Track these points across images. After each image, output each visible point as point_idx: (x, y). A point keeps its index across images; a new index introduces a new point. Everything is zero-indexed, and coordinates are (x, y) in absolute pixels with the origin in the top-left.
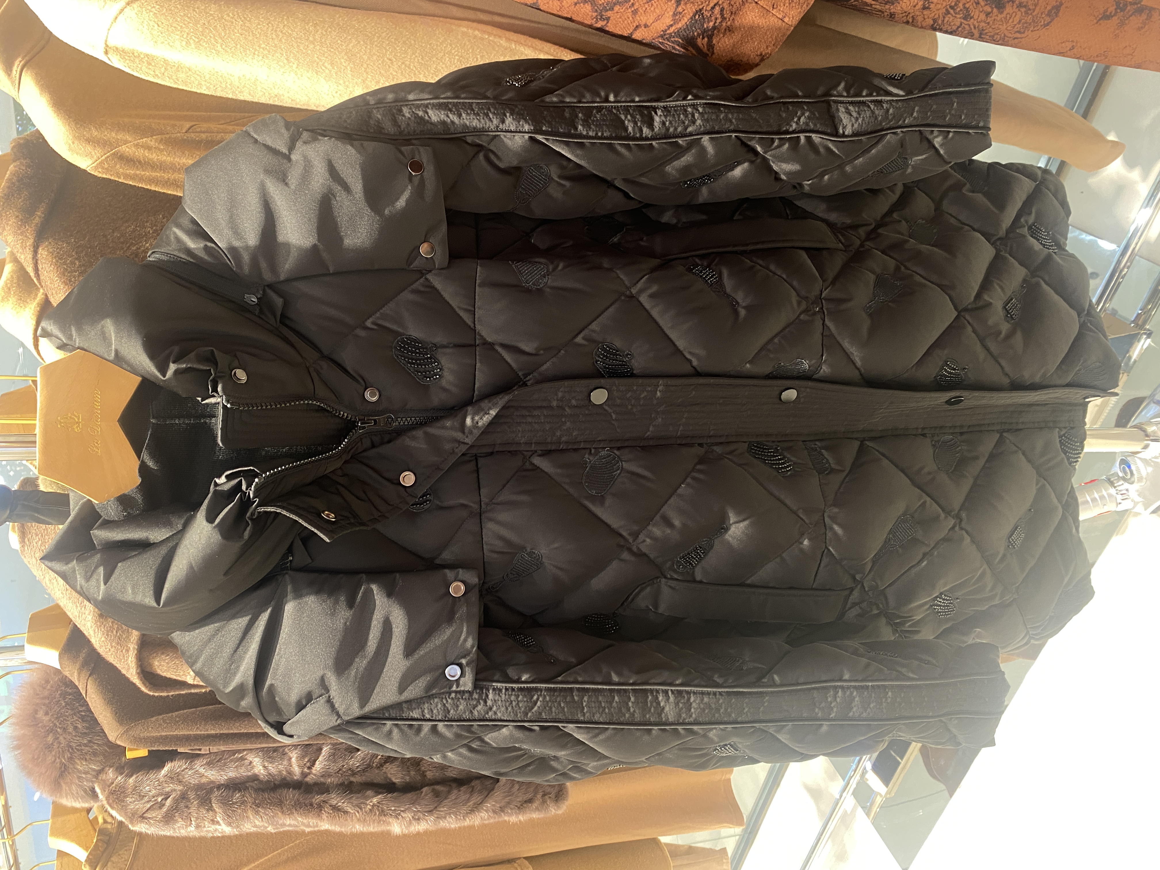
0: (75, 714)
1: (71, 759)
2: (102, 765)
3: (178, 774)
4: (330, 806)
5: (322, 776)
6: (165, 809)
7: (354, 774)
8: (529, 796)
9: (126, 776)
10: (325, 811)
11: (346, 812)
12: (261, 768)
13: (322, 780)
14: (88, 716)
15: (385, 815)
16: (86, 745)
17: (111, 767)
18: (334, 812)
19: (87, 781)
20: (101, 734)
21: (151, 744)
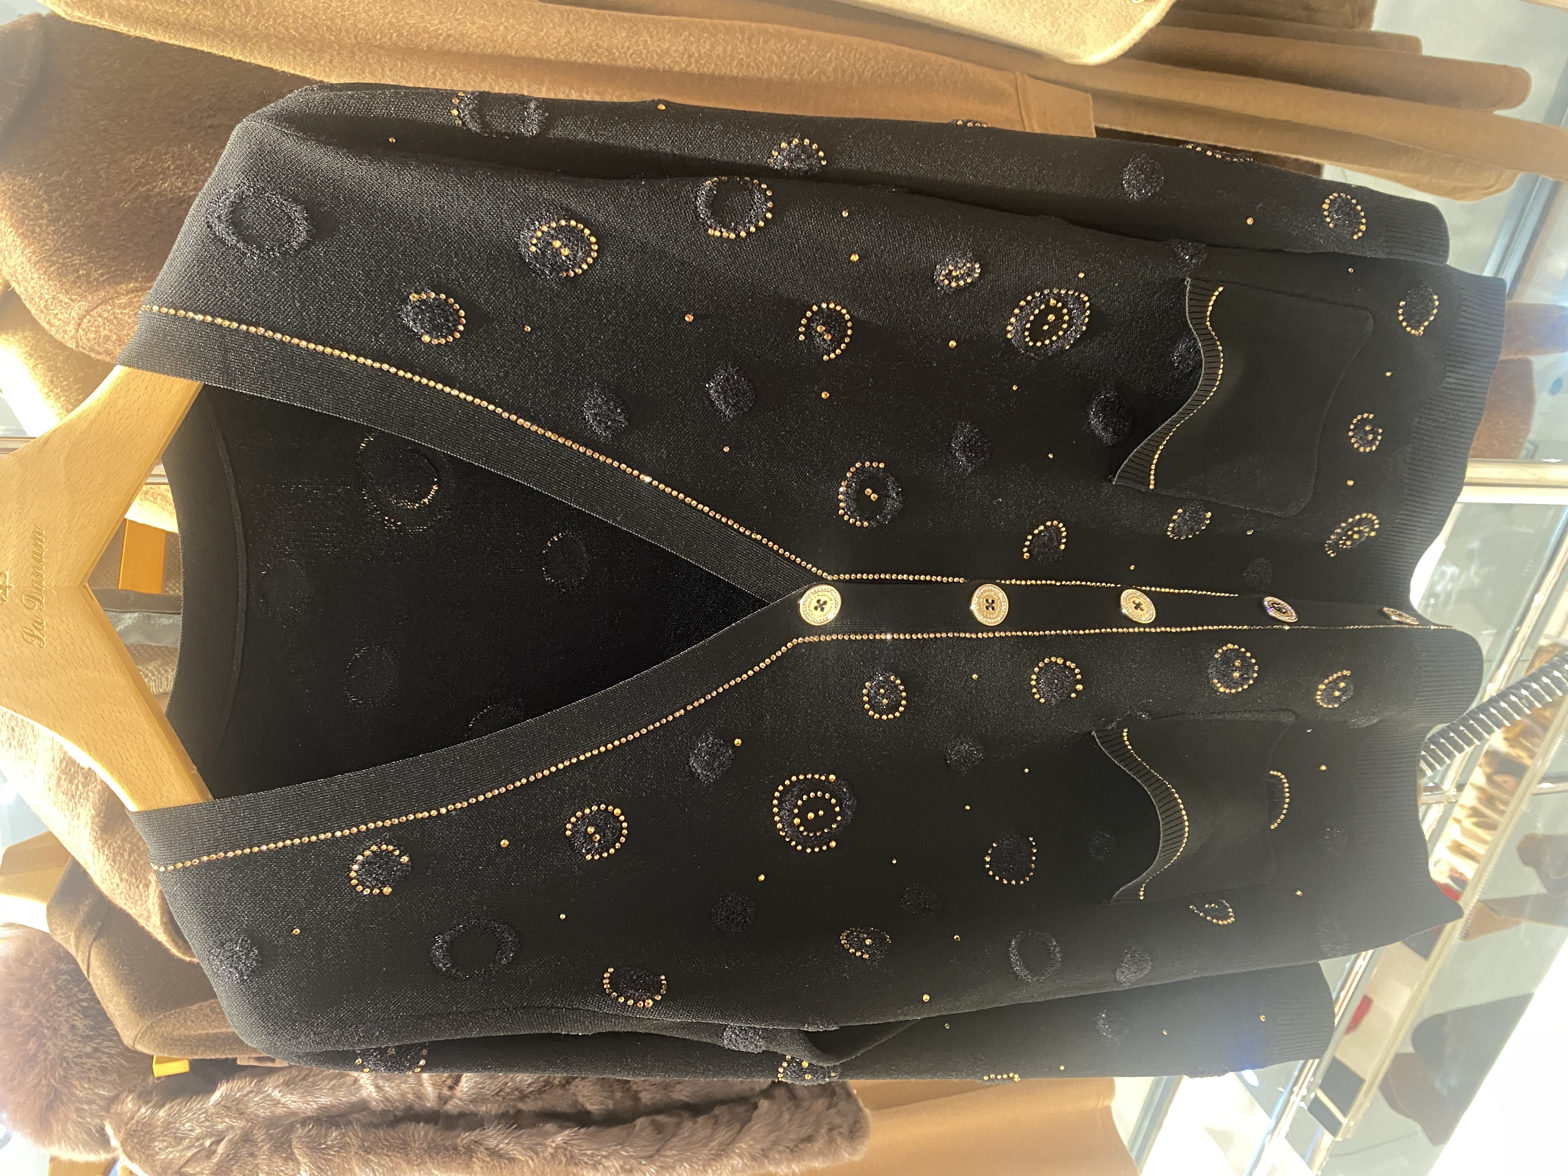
0: (71, 1005)
1: (65, 1080)
2: (116, 1089)
3: (239, 1101)
4: (487, 1149)
5: (473, 1101)
6: (215, 1159)
7: (523, 1097)
8: (805, 1132)
9: (154, 1106)
10: (477, 1159)
11: (512, 1160)
12: (372, 1088)
13: (471, 1107)
14: (93, 1008)
15: (576, 1164)
16: (88, 1056)
17: (130, 1092)
18: (493, 1160)
19: (92, 1115)
20: (114, 1038)
21: (192, 1050)
